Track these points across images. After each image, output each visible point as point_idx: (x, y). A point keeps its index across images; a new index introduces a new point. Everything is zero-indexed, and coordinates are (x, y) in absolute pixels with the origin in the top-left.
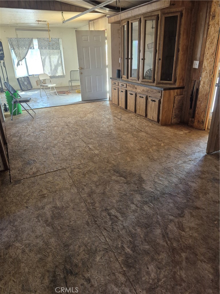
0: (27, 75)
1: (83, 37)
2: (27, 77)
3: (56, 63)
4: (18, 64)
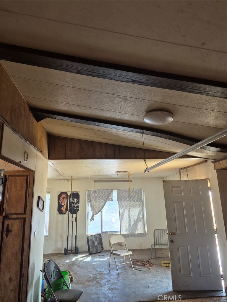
0: (100, 232)
1: (173, 189)
2: (100, 235)
3: (136, 217)
4: (92, 218)
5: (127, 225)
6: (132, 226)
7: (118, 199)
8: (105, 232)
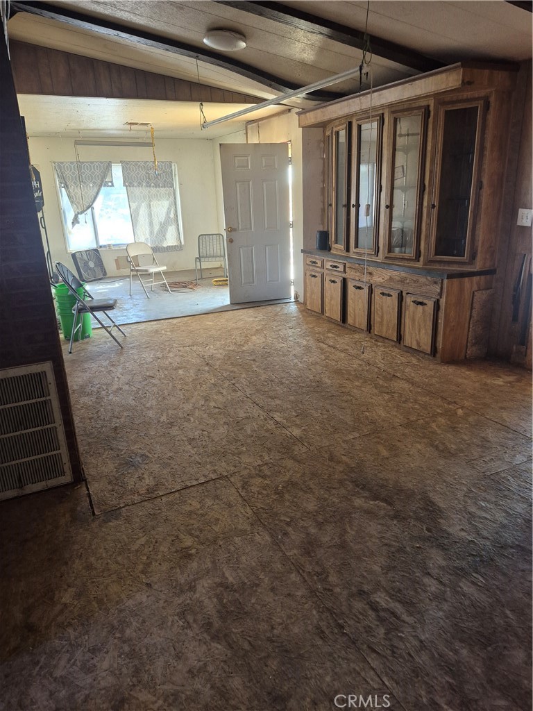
0: (95, 246)
1: (236, 158)
2: (96, 250)
3: (162, 218)
4: (76, 221)
5: (148, 232)
6: (155, 233)
7: (124, 181)
8: (105, 246)
